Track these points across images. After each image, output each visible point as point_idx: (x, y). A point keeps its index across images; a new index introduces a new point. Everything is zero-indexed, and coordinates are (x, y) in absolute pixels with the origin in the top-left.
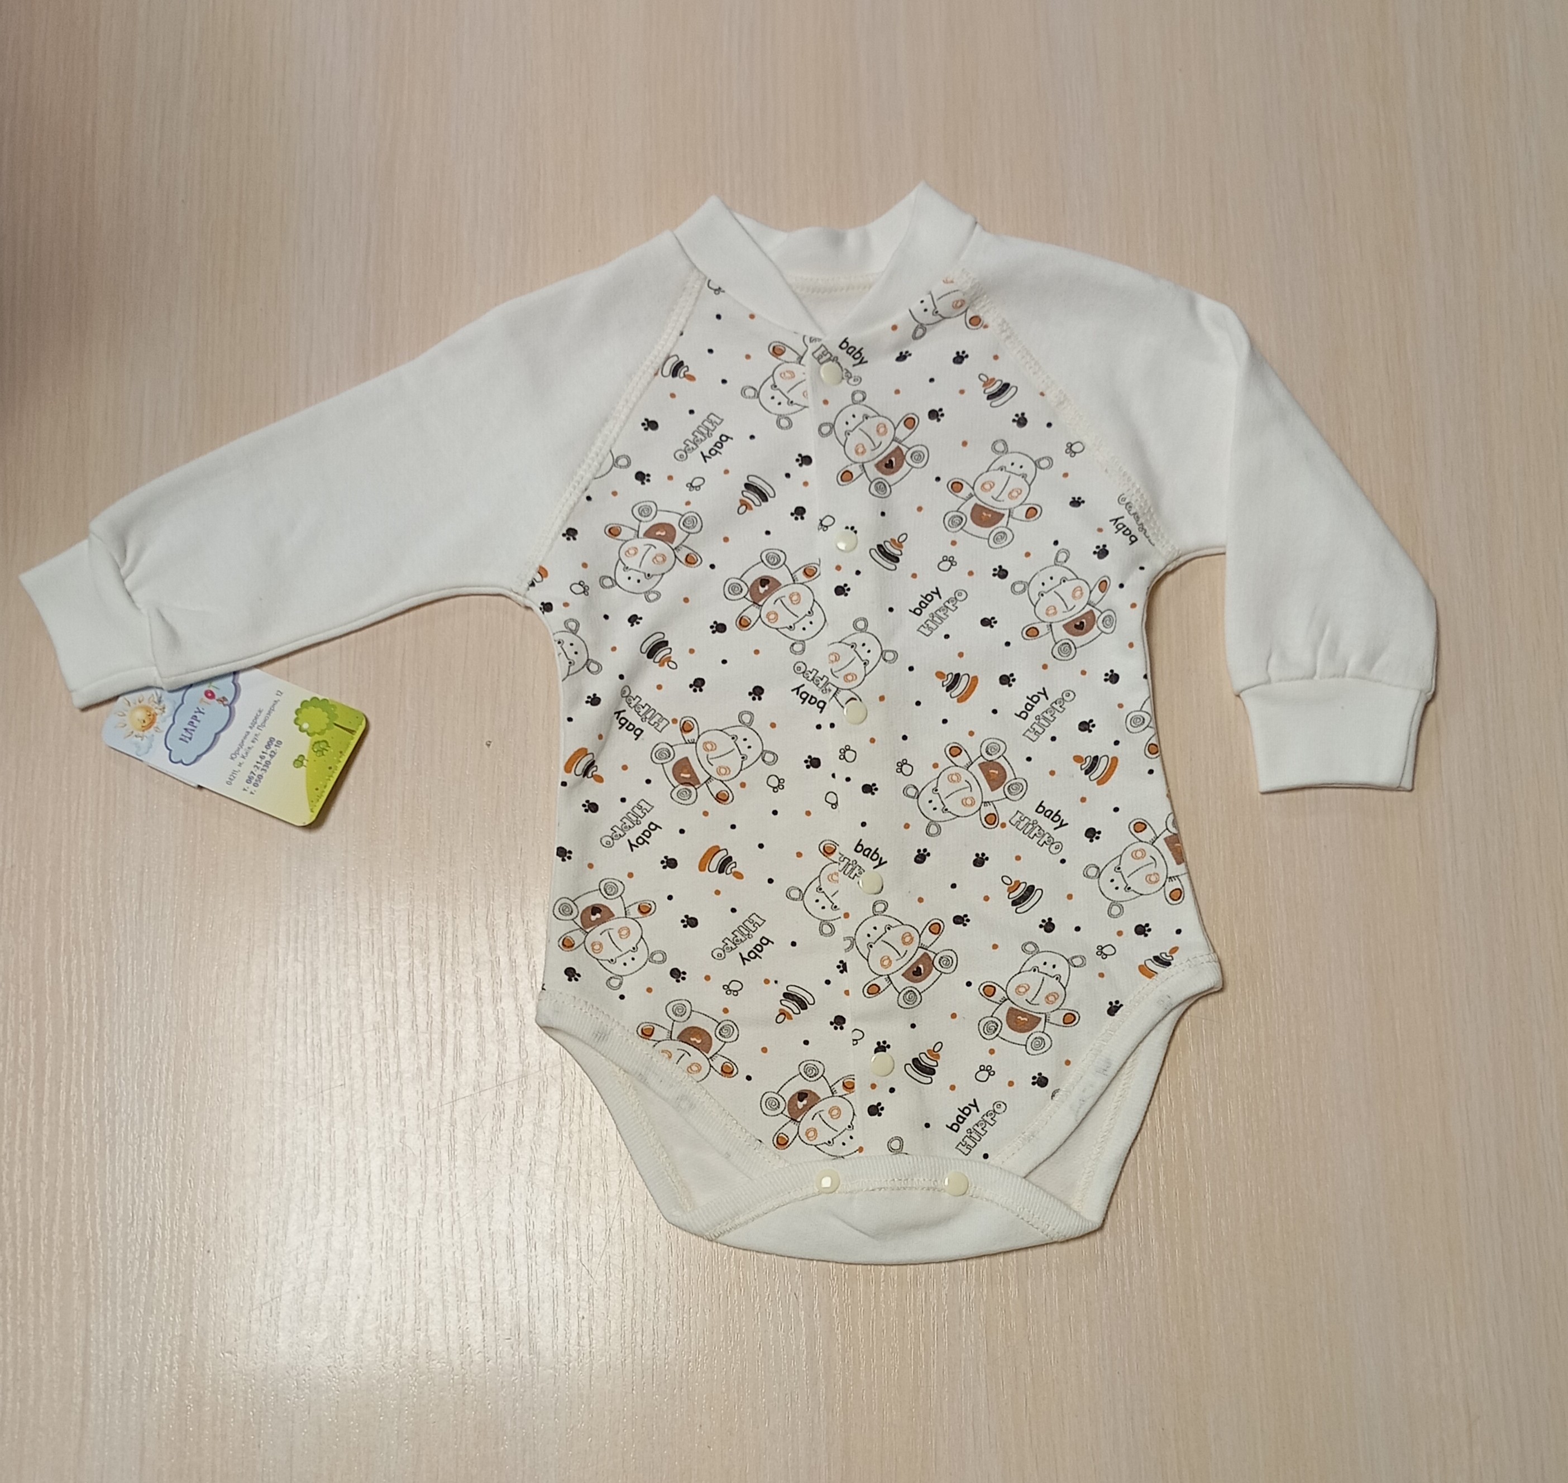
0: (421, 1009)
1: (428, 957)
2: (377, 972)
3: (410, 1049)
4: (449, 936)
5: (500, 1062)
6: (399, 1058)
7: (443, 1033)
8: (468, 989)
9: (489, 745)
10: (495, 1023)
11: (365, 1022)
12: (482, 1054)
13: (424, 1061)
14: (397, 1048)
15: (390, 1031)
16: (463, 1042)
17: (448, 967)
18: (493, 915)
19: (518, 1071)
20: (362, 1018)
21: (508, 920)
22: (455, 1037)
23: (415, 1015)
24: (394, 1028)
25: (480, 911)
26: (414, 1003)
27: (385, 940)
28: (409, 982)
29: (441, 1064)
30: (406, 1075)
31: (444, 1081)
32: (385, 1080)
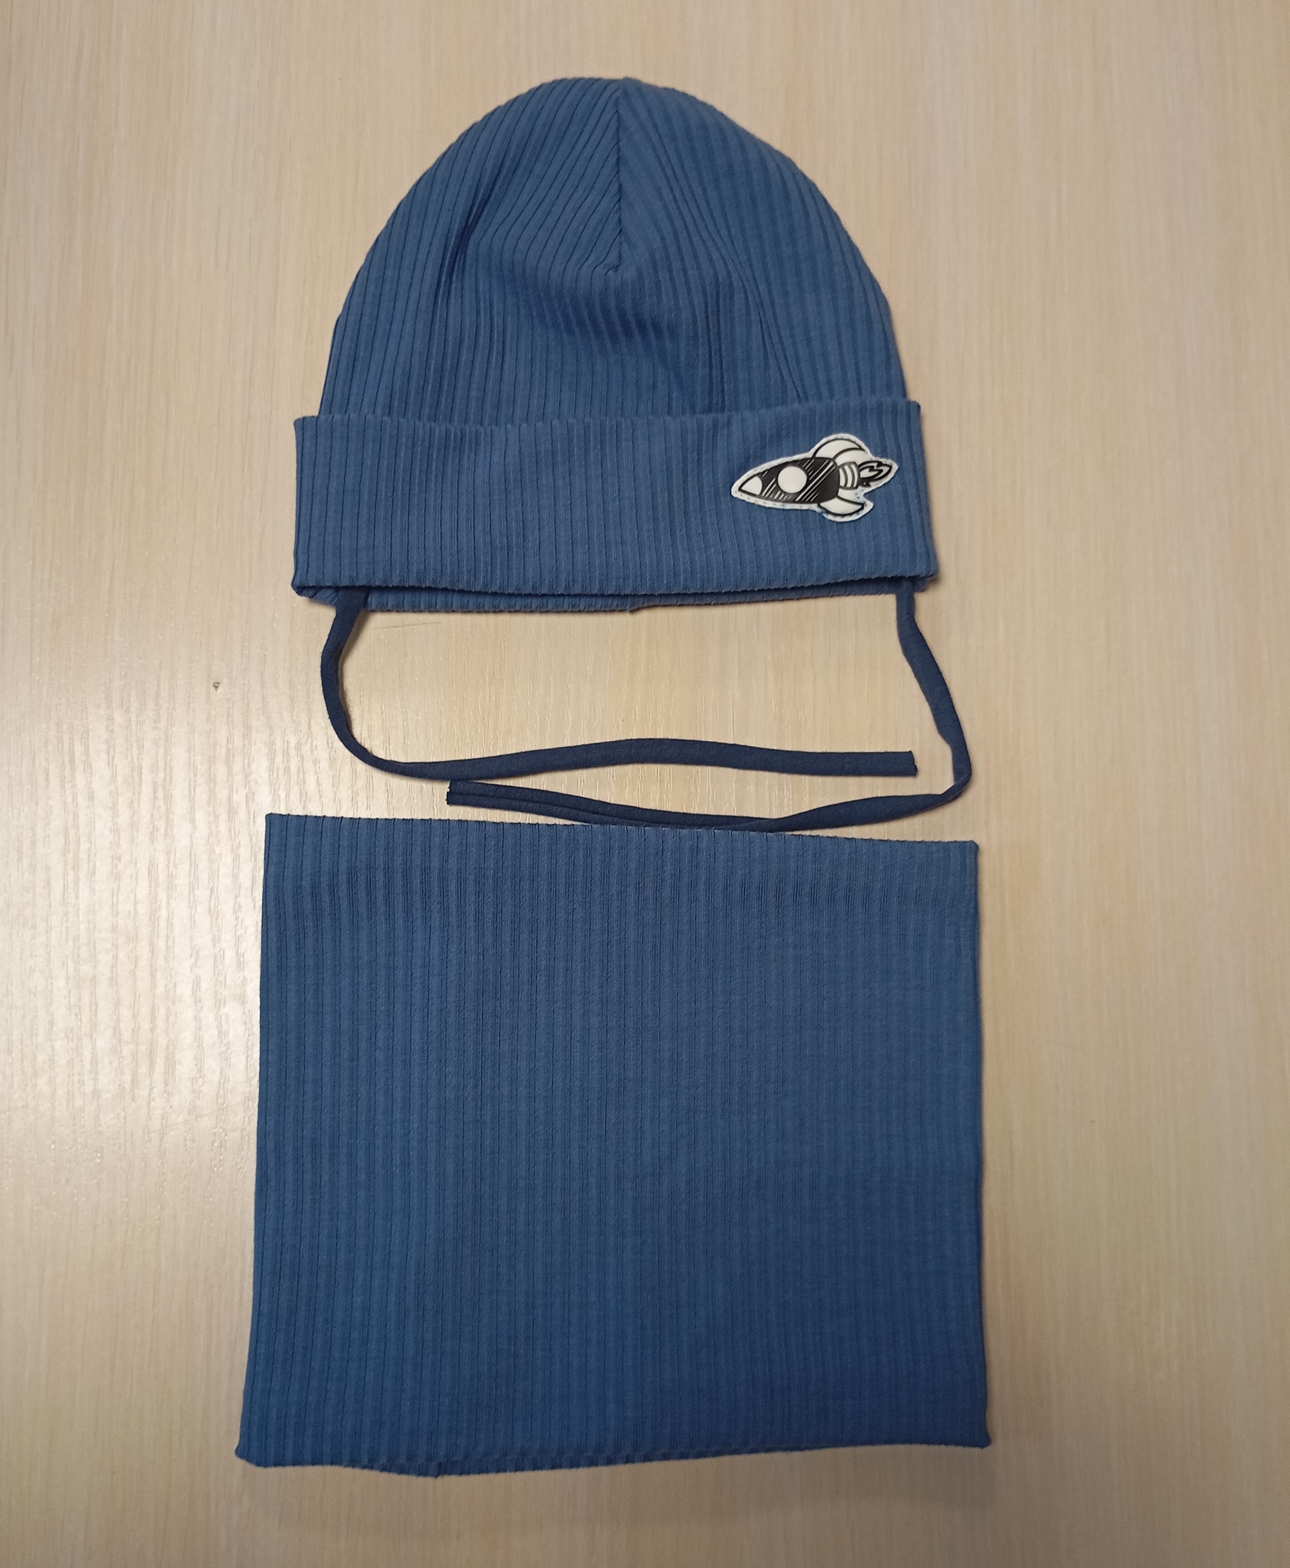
0: (126, 1014)
1: (136, 947)
2: (71, 966)
3: (110, 1063)
4: (163, 923)
5: (222, 1081)
6: (97, 1073)
7: (152, 1044)
8: (185, 991)
9: (216, 687)
10: (216, 1033)
11: (55, 1028)
12: (200, 1070)
13: (127, 1078)
14: (95, 1061)
15: (86, 1041)
16: (178, 1056)
17: (161, 962)
18: (218, 898)
19: (244, 1092)
20: (52, 1023)
21: (235, 904)
22: (167, 1047)
23: (118, 1020)
24: (91, 1036)
25: (202, 894)
26: (117, 1004)
27: (82, 927)
28: (111, 979)
29: (148, 1083)
30: (108, 1095)
31: (153, 1103)
32: (79, 1102)
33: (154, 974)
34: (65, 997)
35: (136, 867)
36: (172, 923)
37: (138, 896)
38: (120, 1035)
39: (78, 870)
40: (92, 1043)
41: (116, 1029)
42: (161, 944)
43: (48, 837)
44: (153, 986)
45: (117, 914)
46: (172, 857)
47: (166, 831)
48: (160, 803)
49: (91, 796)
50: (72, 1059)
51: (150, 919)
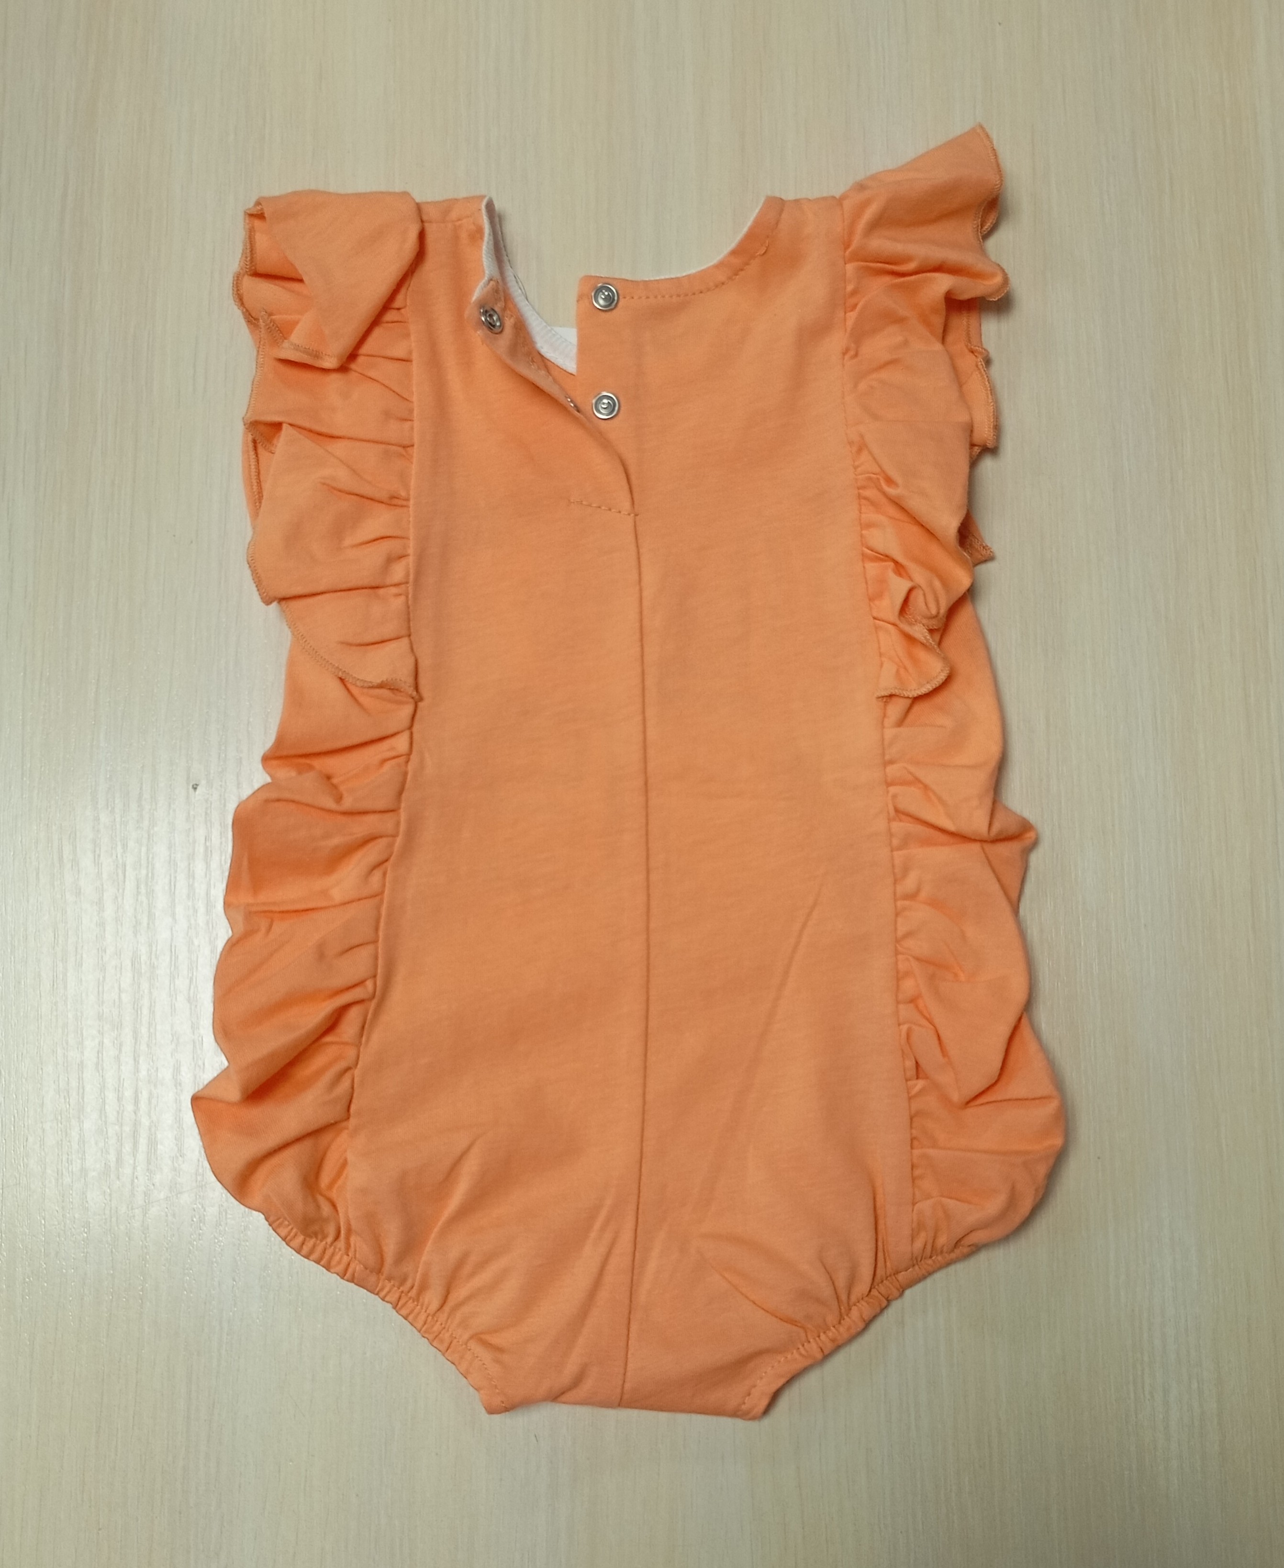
33: (137, 1059)
34: (54, 1082)
35: (120, 959)
36: (154, 1012)
37: (122, 986)
38: (106, 1117)
39: (66, 962)
40: (80, 1125)
41: (102, 1111)
42: (144, 1030)
43: (39, 931)
44: (137, 1070)
45: (103, 1002)
46: (154, 949)
47: (148, 924)
48: (143, 898)
49: (78, 892)
50: (62, 1140)
51: (134, 1008)
